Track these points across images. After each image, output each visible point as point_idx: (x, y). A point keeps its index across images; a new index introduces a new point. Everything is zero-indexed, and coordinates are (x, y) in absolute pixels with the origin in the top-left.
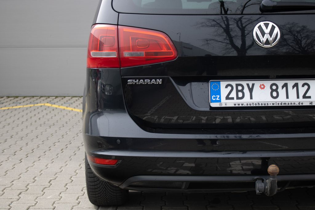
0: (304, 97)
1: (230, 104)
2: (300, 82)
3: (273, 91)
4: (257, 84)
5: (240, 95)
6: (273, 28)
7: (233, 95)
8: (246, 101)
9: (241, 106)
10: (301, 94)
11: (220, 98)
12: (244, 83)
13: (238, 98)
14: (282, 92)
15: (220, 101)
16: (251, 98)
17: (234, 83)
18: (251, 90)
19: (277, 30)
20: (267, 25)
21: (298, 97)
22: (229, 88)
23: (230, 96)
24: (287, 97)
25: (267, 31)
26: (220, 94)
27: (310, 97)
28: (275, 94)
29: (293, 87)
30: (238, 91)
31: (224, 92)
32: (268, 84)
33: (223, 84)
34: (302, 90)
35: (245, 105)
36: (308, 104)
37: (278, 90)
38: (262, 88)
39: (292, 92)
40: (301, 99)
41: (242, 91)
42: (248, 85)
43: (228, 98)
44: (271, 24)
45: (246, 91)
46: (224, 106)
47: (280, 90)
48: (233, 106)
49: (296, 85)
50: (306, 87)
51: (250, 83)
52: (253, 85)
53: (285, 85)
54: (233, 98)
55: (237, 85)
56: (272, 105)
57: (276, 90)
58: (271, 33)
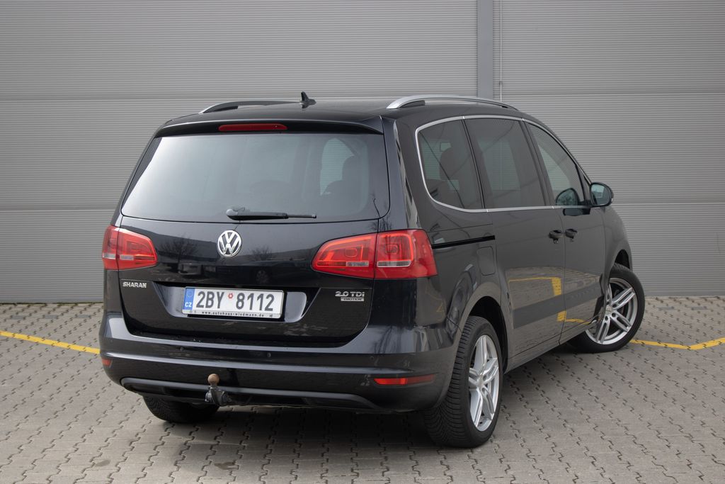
0: (267, 309)
1: (199, 311)
2: (266, 293)
3: (239, 300)
4: (227, 292)
5: (210, 303)
6: (235, 236)
7: (204, 303)
8: (214, 310)
9: (208, 314)
10: (264, 306)
11: (192, 305)
12: (215, 291)
13: (207, 306)
14: (247, 302)
15: (191, 308)
16: (219, 307)
17: (206, 291)
18: (220, 299)
19: (239, 239)
20: (229, 234)
21: (261, 309)
22: (202, 296)
23: (201, 304)
24: (251, 309)
25: (229, 241)
26: (192, 302)
27: (271, 310)
28: (240, 304)
29: (258, 298)
30: (208, 299)
31: (197, 299)
32: (236, 293)
33: (197, 291)
34: (266, 302)
35: (212, 314)
36: (268, 317)
37: (244, 301)
38: (230, 298)
39: (256, 303)
40: (263, 311)
41: (212, 299)
42: (218, 293)
43: (198, 306)
44: (234, 233)
45: (216, 300)
46: (193, 313)
47: (245, 301)
48: (201, 314)
49: (261, 296)
50: (270, 298)
51: (221, 291)
52: (223, 293)
53: (251, 296)
54: (202, 306)
55: (209, 293)
56: (235, 315)
57: (242, 301)
58: (232, 243)
